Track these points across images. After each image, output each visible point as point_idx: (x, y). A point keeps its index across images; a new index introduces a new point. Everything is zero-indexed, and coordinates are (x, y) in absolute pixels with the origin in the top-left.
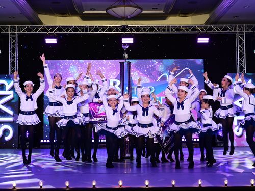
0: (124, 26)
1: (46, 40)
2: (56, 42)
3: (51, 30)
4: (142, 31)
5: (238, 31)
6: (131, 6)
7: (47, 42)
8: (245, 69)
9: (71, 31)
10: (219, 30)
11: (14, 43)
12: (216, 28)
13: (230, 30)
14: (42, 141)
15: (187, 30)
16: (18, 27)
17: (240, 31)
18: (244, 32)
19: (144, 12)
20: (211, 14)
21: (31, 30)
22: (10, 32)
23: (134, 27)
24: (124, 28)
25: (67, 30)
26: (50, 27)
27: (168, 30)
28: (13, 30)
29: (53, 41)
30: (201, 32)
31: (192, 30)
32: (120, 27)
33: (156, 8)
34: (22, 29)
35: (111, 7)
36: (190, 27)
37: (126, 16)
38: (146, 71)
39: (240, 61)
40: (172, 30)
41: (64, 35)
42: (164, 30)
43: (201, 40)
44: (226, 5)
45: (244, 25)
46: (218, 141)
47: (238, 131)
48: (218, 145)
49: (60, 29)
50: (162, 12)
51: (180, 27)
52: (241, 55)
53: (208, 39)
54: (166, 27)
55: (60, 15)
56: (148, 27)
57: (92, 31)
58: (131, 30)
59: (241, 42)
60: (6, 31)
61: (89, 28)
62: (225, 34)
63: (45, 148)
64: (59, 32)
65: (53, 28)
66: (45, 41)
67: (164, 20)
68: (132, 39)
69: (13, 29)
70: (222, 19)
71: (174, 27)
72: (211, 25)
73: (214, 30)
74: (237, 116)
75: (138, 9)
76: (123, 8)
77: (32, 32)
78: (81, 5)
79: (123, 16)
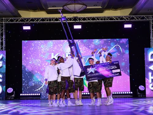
0: (75, 17)
1: (24, 27)
2: (30, 29)
3: (27, 21)
4: (87, 20)
5: (151, 20)
6: (79, 4)
7: (24, 29)
9: (40, 21)
10: (138, 19)
11: (3, 30)
12: (137, 18)
13: (147, 19)
14: (21, 95)
15: (117, 19)
16: (5, 19)
19: (88, 8)
20: (133, 8)
21: (13, 21)
23: (82, 18)
24: (75, 19)
25: (37, 21)
27: (105, 19)
29: (28, 28)
30: (127, 20)
31: (120, 19)
32: (72, 18)
33: (96, 5)
34: (7, 20)
35: (66, 5)
36: (119, 17)
37: (76, 10)
38: (90, 47)
40: (107, 20)
41: (35, 24)
42: (102, 19)
43: (126, 26)
46: (139, 93)
47: (152, 87)
48: (139, 96)
49: (32, 20)
50: (100, 7)
51: (112, 17)
53: (131, 25)
54: (103, 17)
55: (33, 11)
56: (91, 18)
57: (54, 21)
58: (80, 20)
61: (52, 19)
62: (143, 22)
63: (23, 99)
64: (32, 22)
65: (28, 19)
67: (102, 13)
68: (80, 26)
69: (2, 20)
70: (141, 12)
71: (109, 17)
72: (134, 16)
73: (136, 19)
74: (152, 76)
75: (84, 6)
76: (74, 5)
77: (14, 22)
78: (47, 3)
79: (74, 10)
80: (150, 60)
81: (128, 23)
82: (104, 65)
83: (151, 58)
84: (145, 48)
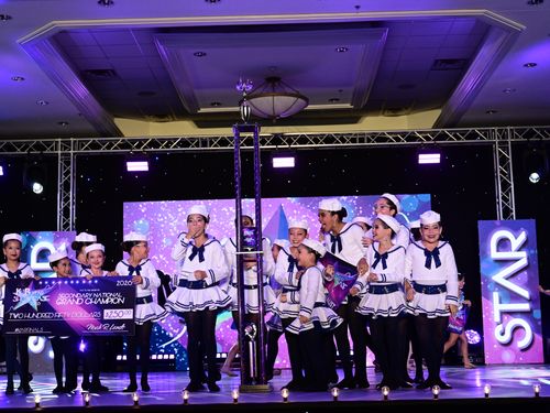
0: (276, 135)
1: (129, 164)
2: (147, 169)
3: (138, 147)
4: (311, 143)
5: (497, 140)
6: (286, 94)
7: (129, 169)
8: (514, 213)
9: (174, 147)
10: (458, 138)
11: (68, 172)
12: (455, 136)
13: (481, 138)
14: (119, 358)
15: (398, 140)
16: (75, 142)
17: (501, 140)
18: (509, 140)
19: (310, 107)
21: (99, 148)
22: (59, 152)
23: (295, 137)
24: (276, 139)
25: (167, 146)
26: (136, 140)
27: (362, 140)
28: (65, 148)
29: (142, 166)
30: (426, 142)
31: (407, 140)
32: (268, 137)
33: (337, 100)
34: (83, 146)
36: (403, 134)
37: (277, 113)
39: (503, 198)
40: (369, 141)
41: (162, 155)
42: (353, 140)
43: (424, 159)
44: (469, 87)
45: (508, 128)
47: (503, 334)
49: (154, 143)
50: (348, 106)
51: (383, 134)
52: (505, 186)
53: (439, 155)
54: (356, 134)
55: (156, 119)
56: (321, 136)
57: (215, 146)
58: (290, 142)
59: (503, 160)
60: (52, 149)
61: (211, 141)
62: (473, 146)
64: (153, 149)
65: (141, 142)
66: (126, 167)
67: (356, 122)
68: (292, 159)
69: (66, 145)
70: (465, 117)
71: (373, 135)
72: (445, 130)
73: (451, 139)
74: (500, 303)
75: (300, 100)
76: (270, 98)
77: (101, 150)
78: (194, 96)
79: (272, 113)
80: (495, 254)
81: (430, 150)
82: (81, 286)
83: (498, 251)
84: (480, 223)
